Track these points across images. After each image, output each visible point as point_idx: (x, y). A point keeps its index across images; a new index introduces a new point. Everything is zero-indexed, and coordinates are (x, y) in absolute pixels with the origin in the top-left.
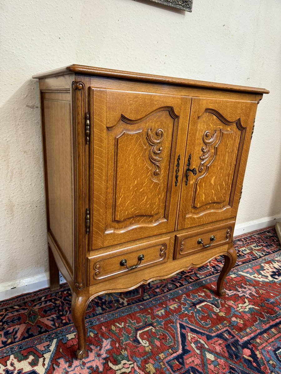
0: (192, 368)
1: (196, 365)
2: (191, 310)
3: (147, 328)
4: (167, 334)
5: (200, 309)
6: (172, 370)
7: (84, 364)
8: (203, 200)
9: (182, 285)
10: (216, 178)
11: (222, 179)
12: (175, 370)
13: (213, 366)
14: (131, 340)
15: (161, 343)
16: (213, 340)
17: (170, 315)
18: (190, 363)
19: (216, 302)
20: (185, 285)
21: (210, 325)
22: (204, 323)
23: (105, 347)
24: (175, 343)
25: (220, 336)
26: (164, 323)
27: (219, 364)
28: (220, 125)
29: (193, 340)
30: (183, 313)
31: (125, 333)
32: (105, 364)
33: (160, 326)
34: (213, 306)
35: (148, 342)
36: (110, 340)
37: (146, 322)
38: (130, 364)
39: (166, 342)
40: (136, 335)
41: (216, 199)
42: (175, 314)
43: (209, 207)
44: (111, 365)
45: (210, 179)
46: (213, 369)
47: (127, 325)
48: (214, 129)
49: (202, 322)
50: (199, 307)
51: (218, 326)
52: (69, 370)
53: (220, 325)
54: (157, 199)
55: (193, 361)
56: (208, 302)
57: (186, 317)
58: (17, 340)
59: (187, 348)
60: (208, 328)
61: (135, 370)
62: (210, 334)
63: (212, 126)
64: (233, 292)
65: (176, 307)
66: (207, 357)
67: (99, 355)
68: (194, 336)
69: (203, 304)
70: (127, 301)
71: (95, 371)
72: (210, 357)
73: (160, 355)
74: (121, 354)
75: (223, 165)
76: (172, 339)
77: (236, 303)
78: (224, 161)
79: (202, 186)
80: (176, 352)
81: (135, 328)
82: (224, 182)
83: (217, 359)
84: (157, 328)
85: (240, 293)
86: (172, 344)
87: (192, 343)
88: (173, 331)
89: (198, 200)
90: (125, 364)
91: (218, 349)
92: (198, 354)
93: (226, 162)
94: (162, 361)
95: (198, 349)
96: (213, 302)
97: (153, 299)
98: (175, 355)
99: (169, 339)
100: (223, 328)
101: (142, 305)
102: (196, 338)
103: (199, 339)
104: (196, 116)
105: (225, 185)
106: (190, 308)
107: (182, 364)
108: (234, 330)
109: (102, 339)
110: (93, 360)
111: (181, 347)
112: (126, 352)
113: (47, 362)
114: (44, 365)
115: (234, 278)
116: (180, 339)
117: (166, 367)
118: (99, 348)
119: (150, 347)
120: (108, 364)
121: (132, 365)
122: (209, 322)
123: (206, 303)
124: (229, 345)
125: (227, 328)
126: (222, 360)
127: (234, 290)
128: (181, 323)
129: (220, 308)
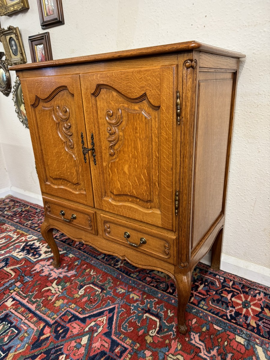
0: (68, 329)
1: (71, 331)
2: (138, 310)
3: (98, 288)
4: (98, 303)
5: (144, 318)
6: (61, 316)
7: (52, 270)
8: (118, 188)
9: (171, 294)
10: (130, 166)
11: (139, 171)
12: (62, 318)
13: (75, 345)
14: (82, 284)
15: (86, 301)
16: (106, 339)
17: (121, 298)
18: (73, 326)
19: (166, 330)
20: (175, 296)
21: (125, 332)
22: (126, 325)
23: (69, 273)
24: (90, 310)
25: (114, 344)
26: (109, 296)
27: (78, 349)
28: (123, 103)
29: (98, 323)
30: (130, 306)
31: (86, 278)
32: (55, 279)
33: (104, 295)
34: (158, 329)
35: (83, 293)
36: (76, 273)
37: (105, 285)
38: (59, 291)
39: (88, 304)
40: (87, 284)
41: (136, 193)
42: (125, 300)
43: (130, 200)
44: (56, 281)
45: (122, 166)
46: (72, 345)
47: (95, 276)
48: (117, 108)
49: (126, 324)
50: (146, 316)
51: (128, 339)
52: (46, 266)
53: (131, 341)
54: (75, 170)
55: (75, 328)
56: (159, 322)
57: (126, 310)
58: (60, 239)
59: (88, 320)
60: (120, 331)
61: (54, 295)
62: (113, 334)
63: (112, 103)
64: (201, 345)
65: (135, 298)
66: (83, 338)
67: (60, 273)
68: (105, 322)
69: (154, 318)
70: (121, 267)
71: (48, 277)
72: (85, 340)
73: (73, 304)
74: (66, 283)
75: (136, 154)
76: (93, 307)
77: (181, 352)
78: (136, 148)
79: (115, 172)
80: (80, 314)
81: (94, 281)
82: (142, 175)
83: (83, 346)
84: (101, 294)
85: (206, 353)
86: (88, 309)
87: (95, 323)
88: (103, 304)
89: (113, 185)
90: (58, 288)
91: (96, 345)
92: (84, 330)
93: (139, 150)
94: (67, 308)
95: (89, 329)
96: (163, 327)
97: (134, 280)
98: (77, 314)
99: (92, 305)
100: (128, 345)
101: (122, 276)
102: (102, 324)
103: (101, 326)
104: (88, 94)
105: (144, 180)
106: (140, 309)
107: (70, 321)
108: (130, 356)
109: (74, 269)
110: (56, 273)
111: (87, 315)
112: (69, 285)
113: (48, 256)
114: (47, 256)
115: (236, 341)
116: (95, 313)
117: (63, 311)
118: (66, 271)
119: (79, 296)
120: (55, 280)
121: (58, 292)
122: (129, 330)
123: (158, 320)
124: (105, 354)
125: (130, 348)
126: (84, 351)
127: (205, 345)
128: (116, 308)
129: (159, 335)
